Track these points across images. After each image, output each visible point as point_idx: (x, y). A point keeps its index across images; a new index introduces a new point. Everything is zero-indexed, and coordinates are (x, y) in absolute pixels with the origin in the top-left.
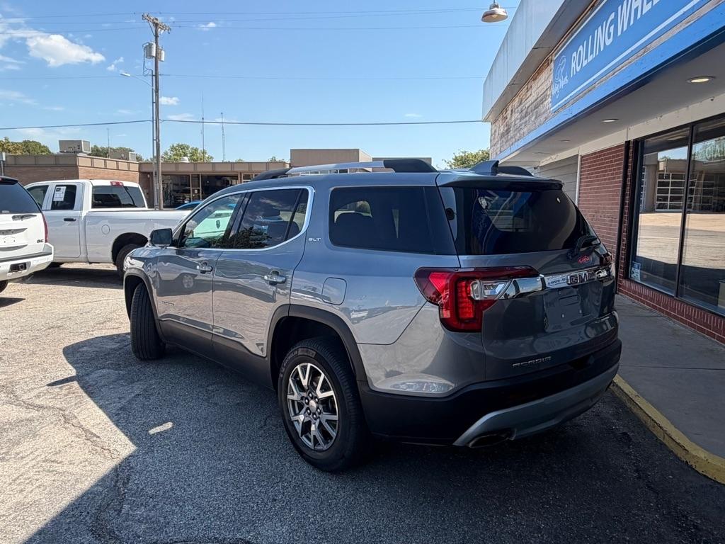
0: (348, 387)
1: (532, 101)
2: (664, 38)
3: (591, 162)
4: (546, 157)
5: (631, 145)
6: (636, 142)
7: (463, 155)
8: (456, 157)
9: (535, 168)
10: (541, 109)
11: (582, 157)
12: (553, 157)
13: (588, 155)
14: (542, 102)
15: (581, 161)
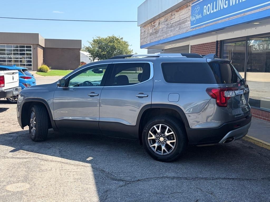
0: (180, 129)
1: (176, 21)
2: (253, 12)
3: (197, 49)
4: (169, 45)
5: (219, 43)
6: (221, 41)
7: (98, 39)
8: (94, 40)
9: (162, 50)
10: (183, 25)
11: (191, 46)
12: (173, 45)
13: (195, 45)
14: (184, 23)
15: (191, 48)
